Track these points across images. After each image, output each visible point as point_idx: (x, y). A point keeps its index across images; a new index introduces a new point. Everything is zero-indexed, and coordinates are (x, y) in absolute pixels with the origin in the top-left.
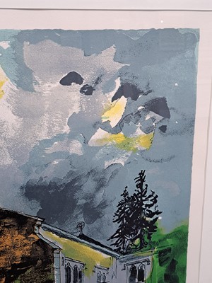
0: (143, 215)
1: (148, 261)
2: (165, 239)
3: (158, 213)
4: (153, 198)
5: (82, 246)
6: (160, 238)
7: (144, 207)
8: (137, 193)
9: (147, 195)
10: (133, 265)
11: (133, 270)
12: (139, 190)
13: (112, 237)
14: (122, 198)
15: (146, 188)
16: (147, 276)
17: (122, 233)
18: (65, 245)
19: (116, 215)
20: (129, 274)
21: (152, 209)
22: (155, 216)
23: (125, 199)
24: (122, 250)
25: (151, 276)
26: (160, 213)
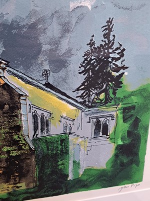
0: (109, 69)
1: (113, 117)
2: (130, 96)
3: (124, 68)
4: (120, 51)
5: (48, 94)
6: (125, 94)
7: (110, 60)
8: (103, 43)
9: (115, 47)
10: (97, 118)
11: (98, 124)
12: (106, 40)
13: (78, 89)
14: (89, 47)
15: (114, 40)
16: (111, 130)
17: (88, 85)
18: (31, 92)
19: (82, 66)
20: (94, 127)
21: (119, 63)
22: (122, 71)
23: (92, 49)
24: (87, 103)
25: (115, 131)
26: (127, 68)
